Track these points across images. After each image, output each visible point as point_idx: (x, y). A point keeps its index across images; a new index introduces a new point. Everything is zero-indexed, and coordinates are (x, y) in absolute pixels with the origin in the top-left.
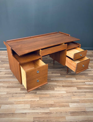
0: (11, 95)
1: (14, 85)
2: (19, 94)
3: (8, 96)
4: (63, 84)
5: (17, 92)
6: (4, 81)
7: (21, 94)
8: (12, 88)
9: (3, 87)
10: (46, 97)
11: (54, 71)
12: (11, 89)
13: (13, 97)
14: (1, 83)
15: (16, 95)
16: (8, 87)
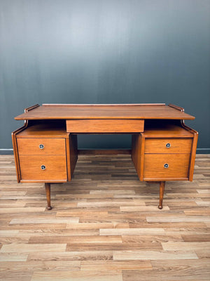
0: (40, 264)
1: (50, 235)
2: (64, 260)
3: (30, 266)
4: (182, 233)
5: (56, 253)
6: (21, 225)
7: (67, 260)
8: (43, 243)
9: (19, 239)
10: (144, 271)
11: (151, 199)
12: (41, 245)
13: (44, 269)
14: (14, 229)
15: (54, 263)
16: (32, 241)
